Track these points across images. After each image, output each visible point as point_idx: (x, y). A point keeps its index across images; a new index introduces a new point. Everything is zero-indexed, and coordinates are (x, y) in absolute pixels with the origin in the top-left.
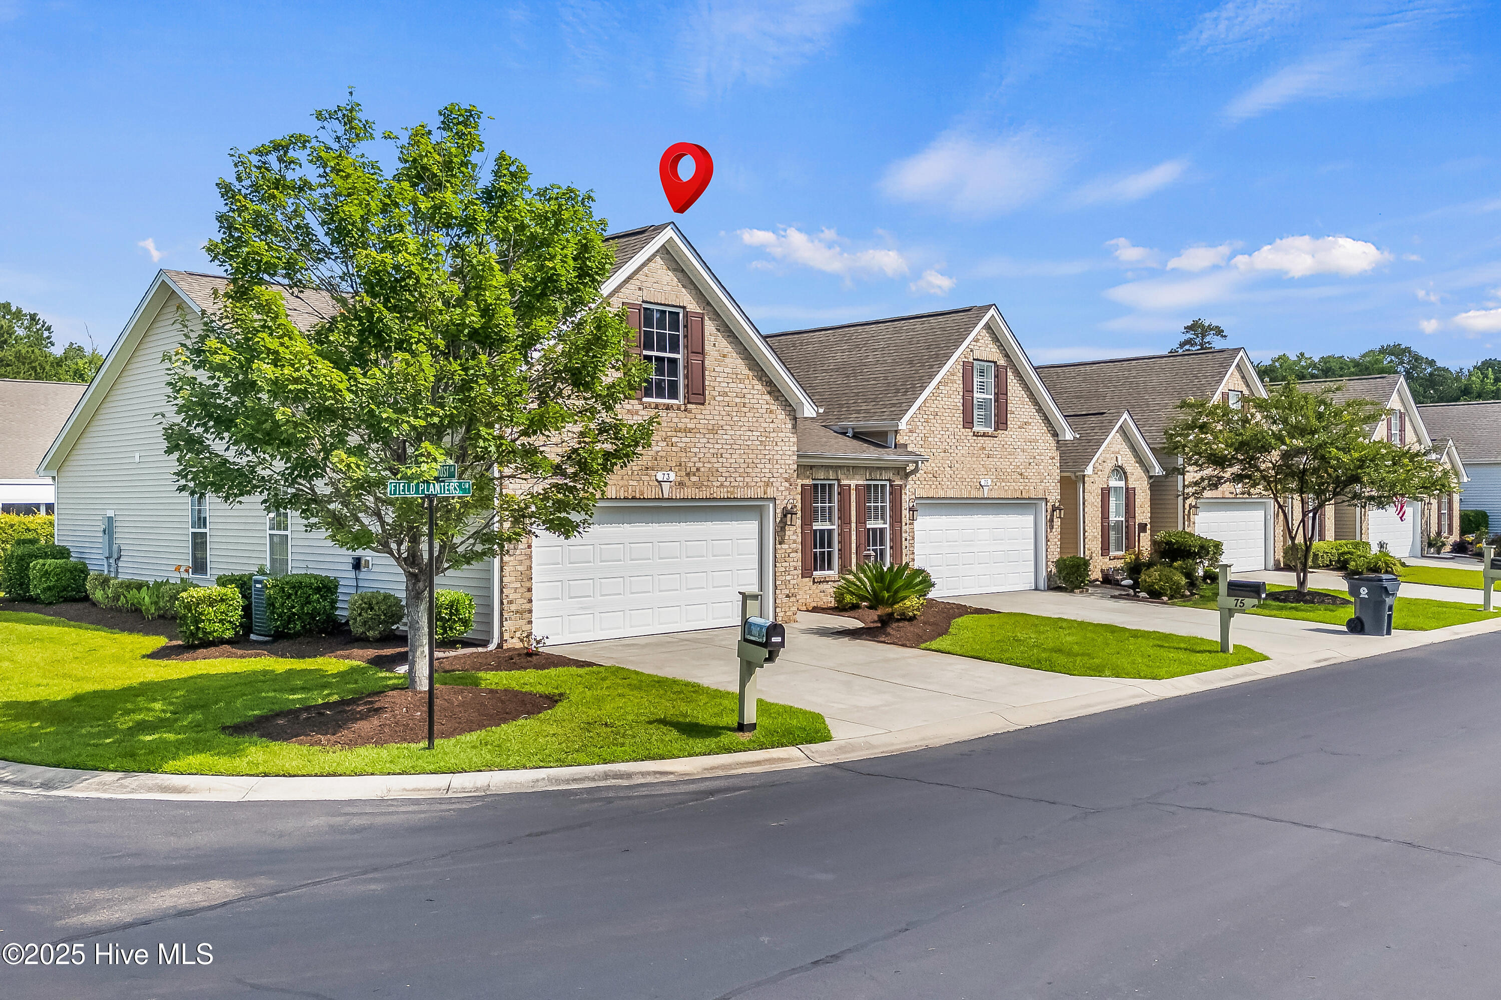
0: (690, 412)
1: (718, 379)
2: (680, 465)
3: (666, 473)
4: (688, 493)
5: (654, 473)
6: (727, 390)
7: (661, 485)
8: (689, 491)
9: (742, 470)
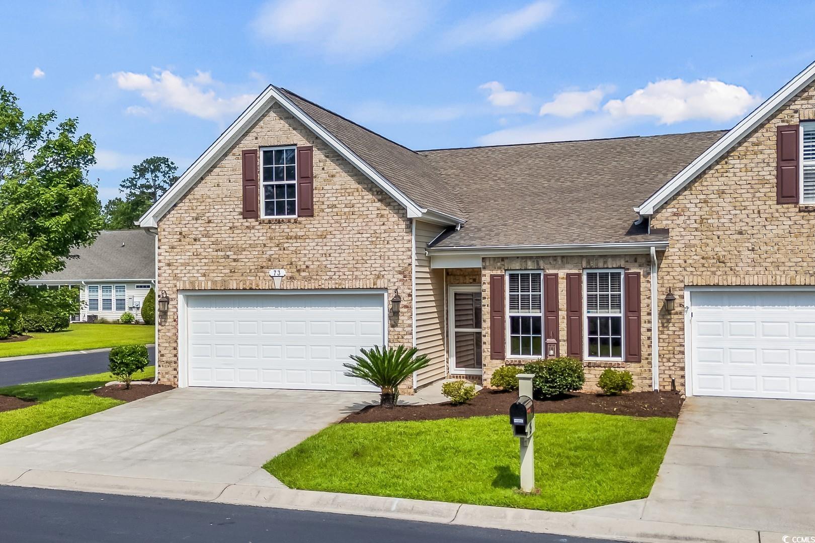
0: (300, 223)
1: (327, 195)
2: (291, 264)
3: (277, 270)
4: (297, 284)
5: (267, 270)
6: (336, 202)
7: (273, 279)
8: (299, 283)
9: (350, 266)
